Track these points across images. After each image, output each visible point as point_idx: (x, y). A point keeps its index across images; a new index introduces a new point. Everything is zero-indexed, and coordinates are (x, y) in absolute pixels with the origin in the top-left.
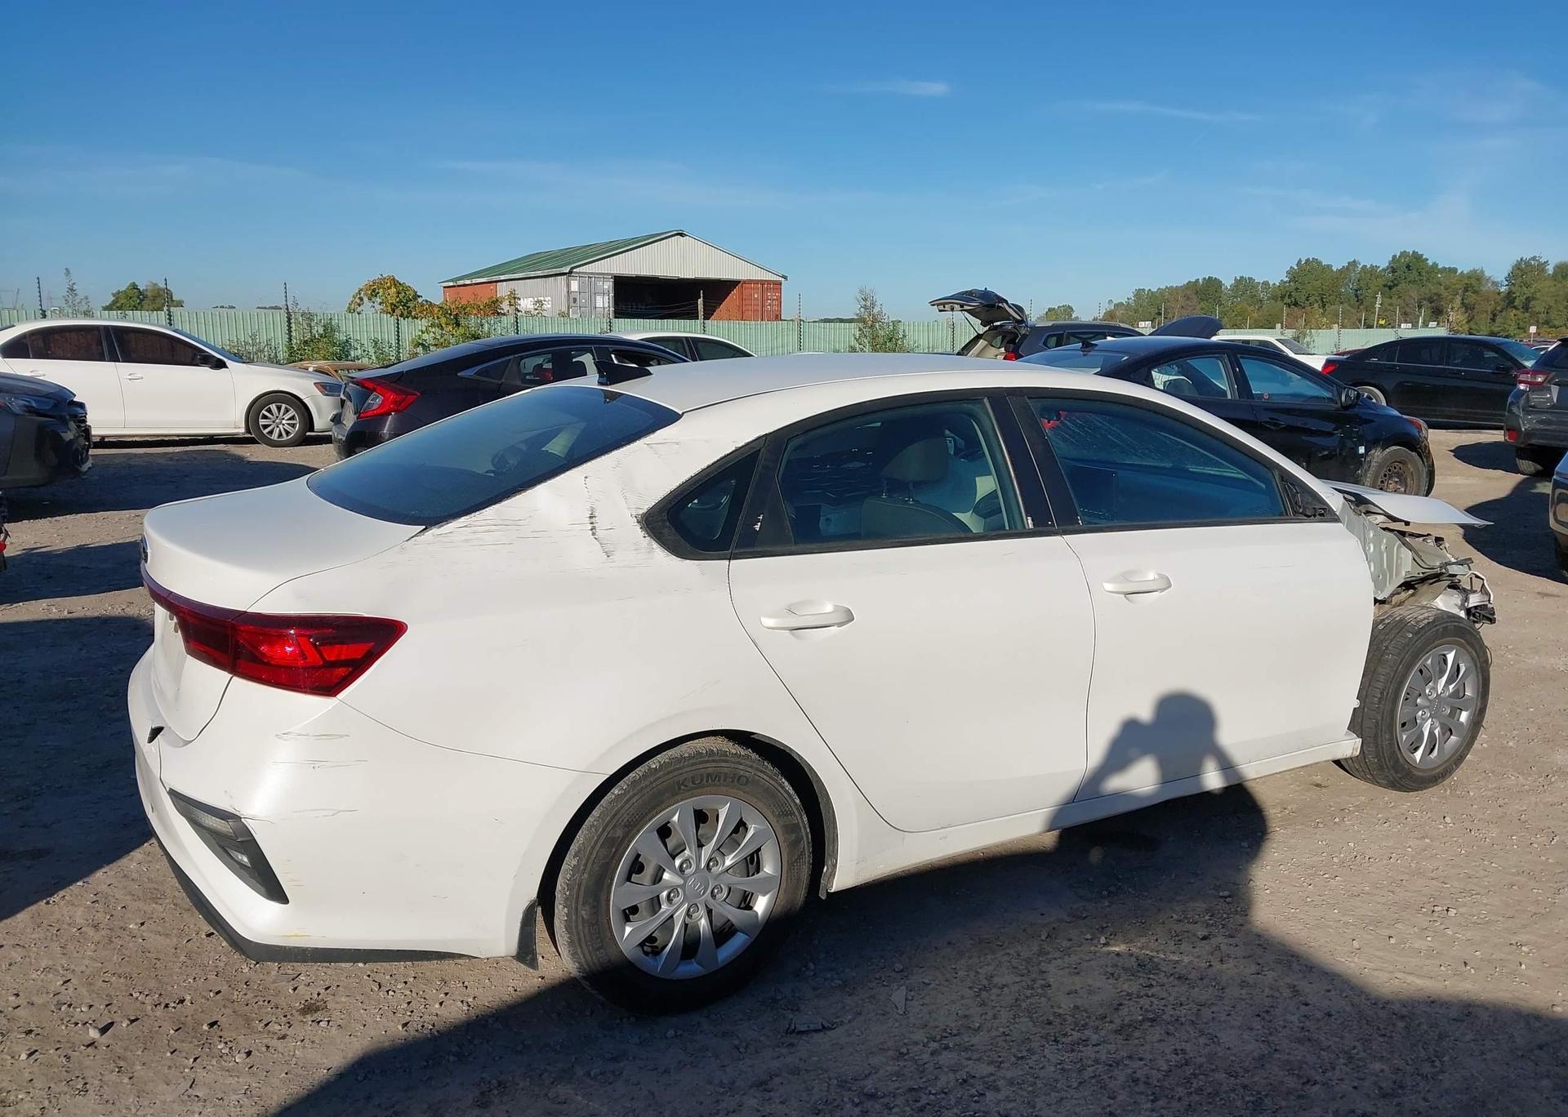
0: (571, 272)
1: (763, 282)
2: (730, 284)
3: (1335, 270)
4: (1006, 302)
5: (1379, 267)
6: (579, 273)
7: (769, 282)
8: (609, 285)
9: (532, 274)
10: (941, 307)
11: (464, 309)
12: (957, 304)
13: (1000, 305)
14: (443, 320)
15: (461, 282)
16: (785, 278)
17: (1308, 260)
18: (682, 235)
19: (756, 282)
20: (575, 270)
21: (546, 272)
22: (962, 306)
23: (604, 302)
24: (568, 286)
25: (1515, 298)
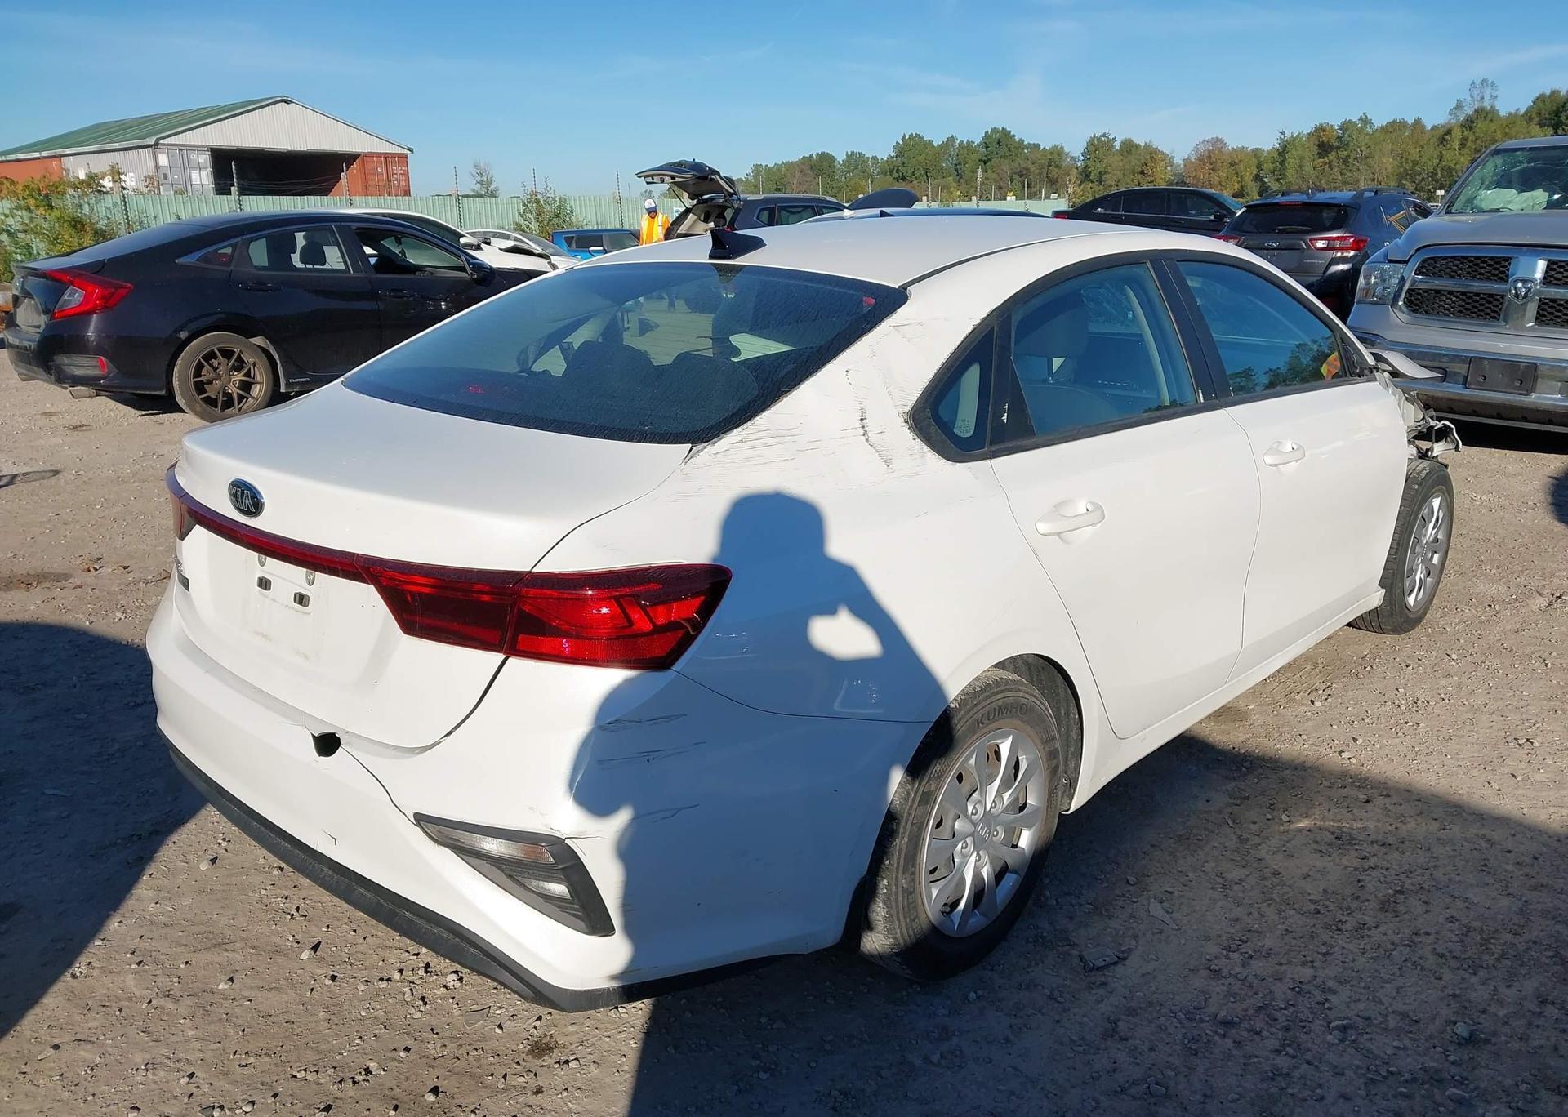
0: (157, 144)
1: (386, 156)
2: (350, 158)
3: (936, 145)
4: (719, 174)
5: (974, 143)
6: (167, 145)
7: (393, 155)
8: (205, 159)
9: (107, 146)
10: (650, 179)
11: (57, 188)
12: (668, 175)
13: (713, 177)
14: (31, 202)
15: (12, 157)
16: (411, 150)
17: (911, 135)
18: (287, 102)
19: (378, 155)
20: (161, 142)
21: (125, 144)
22: (673, 178)
23: (203, 177)
24: (156, 160)
25: (1090, 172)
